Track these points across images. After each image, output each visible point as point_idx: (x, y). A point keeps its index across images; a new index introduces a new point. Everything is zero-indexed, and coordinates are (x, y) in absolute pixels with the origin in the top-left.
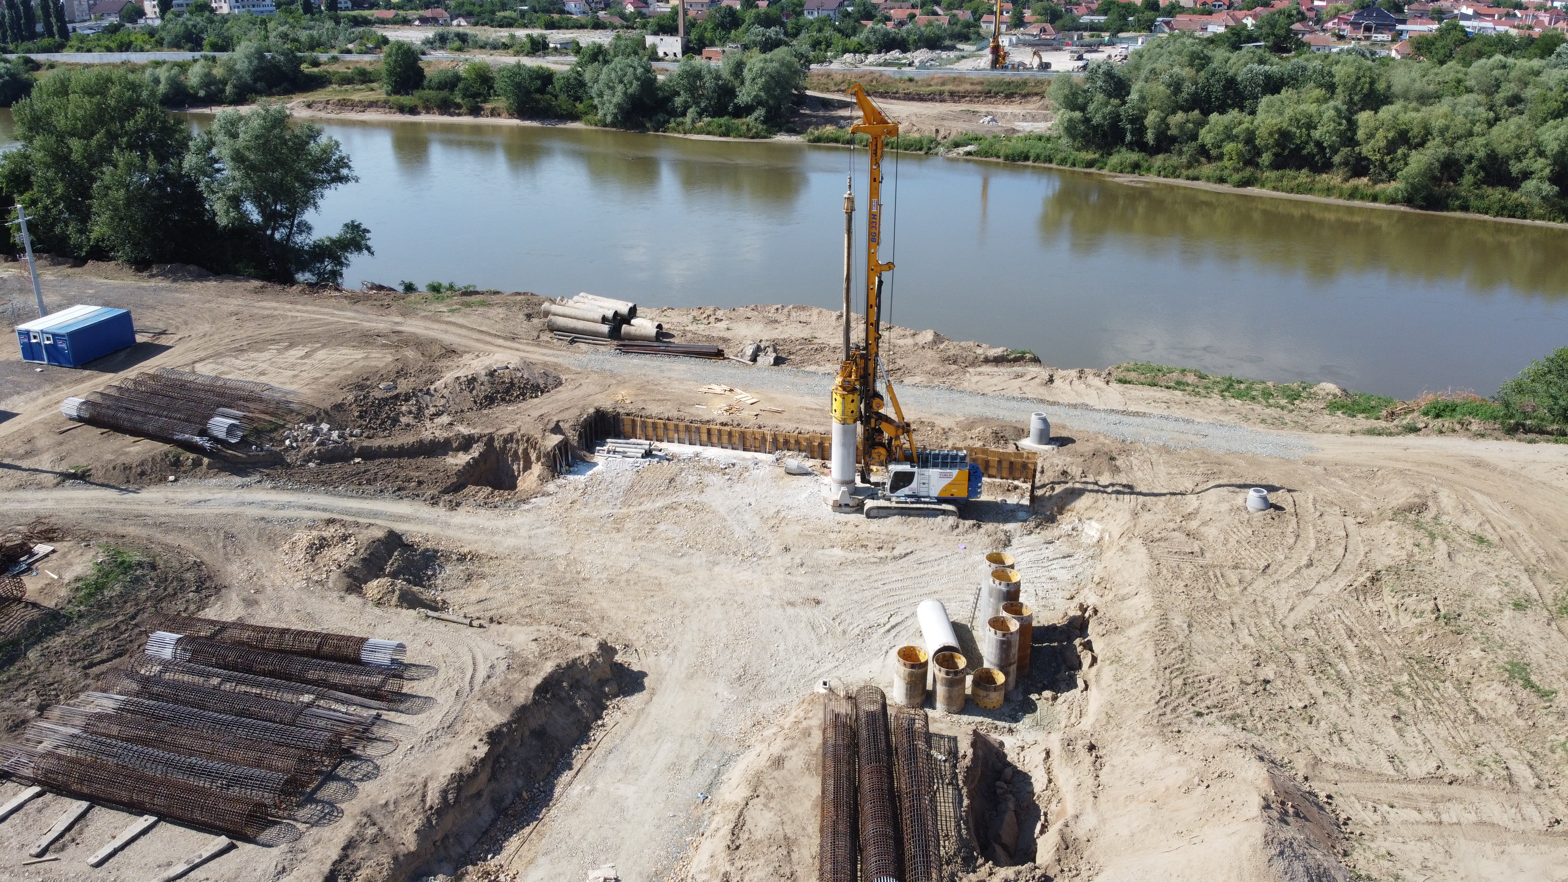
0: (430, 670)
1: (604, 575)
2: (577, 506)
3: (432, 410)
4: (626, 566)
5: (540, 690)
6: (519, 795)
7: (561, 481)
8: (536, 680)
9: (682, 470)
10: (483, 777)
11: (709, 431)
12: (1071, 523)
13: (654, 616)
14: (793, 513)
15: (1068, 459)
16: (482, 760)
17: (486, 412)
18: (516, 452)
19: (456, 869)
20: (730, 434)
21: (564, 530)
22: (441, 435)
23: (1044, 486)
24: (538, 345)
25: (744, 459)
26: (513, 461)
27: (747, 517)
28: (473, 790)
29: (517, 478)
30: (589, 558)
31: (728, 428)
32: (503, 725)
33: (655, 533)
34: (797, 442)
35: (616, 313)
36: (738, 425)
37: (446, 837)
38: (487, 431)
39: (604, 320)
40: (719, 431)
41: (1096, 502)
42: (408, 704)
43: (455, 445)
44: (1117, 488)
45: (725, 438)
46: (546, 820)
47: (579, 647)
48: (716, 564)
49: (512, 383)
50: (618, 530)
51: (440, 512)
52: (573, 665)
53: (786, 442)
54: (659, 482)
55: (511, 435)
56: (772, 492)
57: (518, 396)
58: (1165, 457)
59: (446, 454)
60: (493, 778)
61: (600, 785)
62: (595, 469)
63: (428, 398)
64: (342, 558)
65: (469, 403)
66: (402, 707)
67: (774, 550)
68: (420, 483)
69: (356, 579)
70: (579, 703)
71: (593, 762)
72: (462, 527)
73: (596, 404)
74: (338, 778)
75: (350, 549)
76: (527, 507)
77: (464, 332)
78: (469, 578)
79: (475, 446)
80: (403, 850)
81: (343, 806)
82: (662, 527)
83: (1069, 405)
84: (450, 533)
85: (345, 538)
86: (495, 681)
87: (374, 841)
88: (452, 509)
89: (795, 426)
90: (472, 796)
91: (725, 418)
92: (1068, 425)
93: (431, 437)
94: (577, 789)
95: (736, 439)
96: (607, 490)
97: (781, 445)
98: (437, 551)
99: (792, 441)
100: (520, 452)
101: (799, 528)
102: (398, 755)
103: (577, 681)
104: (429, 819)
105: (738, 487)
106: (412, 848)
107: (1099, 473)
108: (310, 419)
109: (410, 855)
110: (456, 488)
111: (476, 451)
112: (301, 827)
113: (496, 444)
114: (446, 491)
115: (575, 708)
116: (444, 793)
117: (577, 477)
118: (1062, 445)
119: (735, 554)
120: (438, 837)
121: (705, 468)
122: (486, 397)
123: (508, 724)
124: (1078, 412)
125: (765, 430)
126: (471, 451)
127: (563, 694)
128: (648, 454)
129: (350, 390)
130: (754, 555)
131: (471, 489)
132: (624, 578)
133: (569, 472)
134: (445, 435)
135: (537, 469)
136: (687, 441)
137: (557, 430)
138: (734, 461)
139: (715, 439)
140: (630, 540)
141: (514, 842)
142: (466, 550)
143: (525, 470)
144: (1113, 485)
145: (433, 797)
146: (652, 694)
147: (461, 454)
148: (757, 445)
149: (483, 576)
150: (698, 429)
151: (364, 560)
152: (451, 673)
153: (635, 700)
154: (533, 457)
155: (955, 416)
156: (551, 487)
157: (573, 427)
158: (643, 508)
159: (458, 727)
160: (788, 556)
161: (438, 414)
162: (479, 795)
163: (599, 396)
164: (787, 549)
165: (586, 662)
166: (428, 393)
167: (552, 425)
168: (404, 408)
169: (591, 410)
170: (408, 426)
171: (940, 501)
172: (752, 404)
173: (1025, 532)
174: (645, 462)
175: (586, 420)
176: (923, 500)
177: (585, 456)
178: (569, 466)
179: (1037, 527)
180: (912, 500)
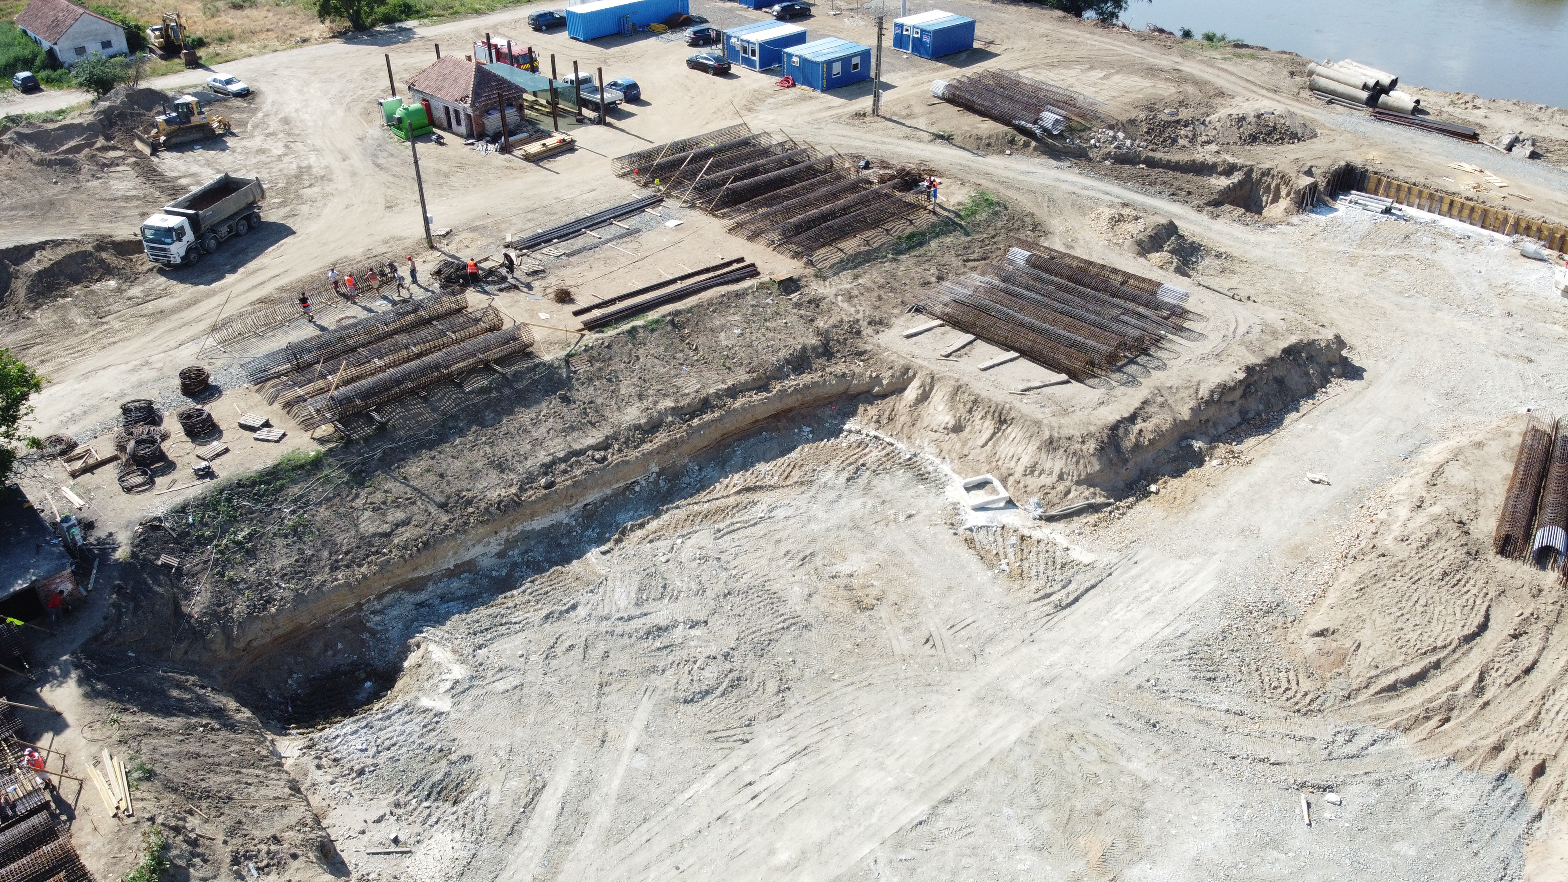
0: (1201, 317)
1: (1336, 295)
2: (1317, 239)
3: (1204, 138)
4: (1357, 293)
5: (1288, 351)
6: (1259, 415)
7: (1304, 217)
8: (1285, 344)
9: (1417, 231)
10: (1239, 393)
11: (1452, 202)
13: (1377, 334)
14: (1521, 288)
16: (1240, 381)
17: (1248, 147)
18: (1269, 186)
19: (1211, 442)
20: (1472, 209)
21: (1304, 254)
22: (1211, 159)
24: (1297, 100)
25: (1480, 235)
26: (1264, 193)
27: (1475, 281)
28: (1230, 399)
29: (1263, 208)
30: (1324, 280)
31: (1471, 204)
32: (1257, 365)
33: (1385, 274)
34: (1539, 230)
35: (1377, 83)
36: (1483, 202)
37: (1207, 421)
38: (1249, 163)
39: (1365, 87)
40: (1463, 204)
42: (1187, 334)
43: (1220, 170)
45: (1466, 212)
46: (1277, 436)
47: (1318, 333)
48: (1438, 309)
49: (1275, 128)
50: (1352, 265)
51: (1203, 218)
52: (1311, 343)
53: (1528, 228)
54: (1395, 235)
55: (1269, 170)
56: (1504, 267)
57: (1277, 140)
59: (1210, 175)
60: (1244, 396)
61: (1320, 427)
62: (1336, 214)
63: (1203, 127)
64: (1135, 232)
65: (1235, 138)
66: (1182, 334)
67: (1496, 312)
68: (1189, 193)
69: (1143, 248)
70: (1311, 371)
71: (1315, 413)
72: (1220, 233)
73: (1347, 159)
74: (1138, 364)
75: (1140, 226)
76: (1273, 230)
77: (1233, 78)
78: (1223, 271)
79: (1236, 173)
80: (1179, 417)
81: (1141, 380)
82: (1393, 271)
84: (1211, 235)
85: (1137, 218)
86: (1250, 337)
87: (1162, 405)
88: (1213, 218)
89: (1541, 214)
90: (1228, 403)
91: (1471, 193)
93: (1202, 159)
94: (1301, 425)
95: (1476, 216)
96: (1345, 232)
97: (1521, 230)
98: (1201, 246)
99: (1534, 228)
100: (1273, 186)
101: (1524, 301)
102: (1180, 361)
103: (1312, 357)
104: (1199, 405)
105: (1471, 256)
106: (1186, 418)
108: (1111, 127)
109: (1184, 422)
110: (1217, 203)
111: (1236, 177)
112: (1115, 384)
113: (1254, 176)
114: (1209, 204)
115: (1307, 374)
116: (1212, 392)
117: (1319, 216)
119: (1459, 306)
120: (1203, 418)
121: (1441, 234)
122: (1250, 135)
123: (1261, 365)
125: (1509, 213)
126: (1232, 177)
127: (1301, 362)
128: (1388, 211)
129: (1142, 110)
130: (1477, 312)
131: (1227, 207)
132: (1353, 301)
133: (1312, 211)
134: (1214, 160)
135: (1284, 203)
136: (1427, 209)
137: (1309, 173)
138: (1471, 235)
139: (1455, 212)
140: (1362, 274)
141: (1251, 442)
142: (1222, 250)
143: (1272, 203)
145: (1204, 392)
146: (1370, 384)
147: (1223, 178)
148: (1497, 225)
149: (1234, 272)
150: (1441, 198)
151: (1151, 236)
152: (1219, 323)
153: (1355, 384)
154: (1284, 192)
156: (1295, 219)
157: (1324, 174)
158: (1376, 253)
159: (1223, 357)
160: (1509, 321)
161: (1208, 143)
162: (1233, 403)
163: (1351, 153)
164: (1509, 314)
165: (1323, 345)
166: (1203, 123)
167: (1306, 168)
168: (1182, 132)
169: (1343, 163)
170: (1184, 146)
172: (1500, 187)
174: (1383, 217)
175: (1336, 170)
177: (1328, 201)
178: (1313, 206)
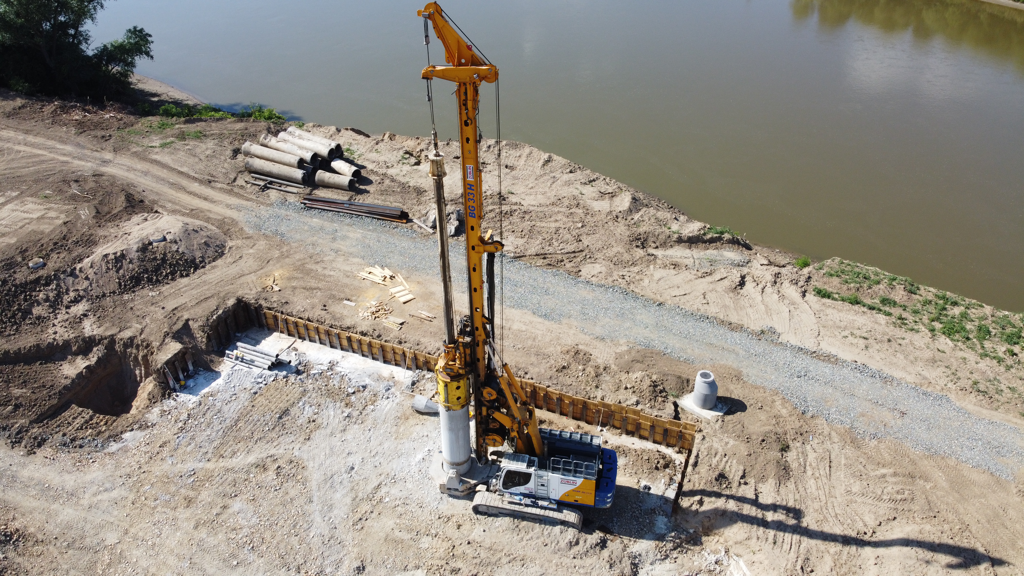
2: (165, 451)
3: (71, 296)
7: (170, 403)
9: (304, 394)
11: (349, 337)
12: (715, 552)
15: (732, 442)
17: (126, 297)
18: (136, 358)
20: (370, 345)
21: (132, 497)
22: (62, 336)
23: (692, 493)
24: (230, 192)
25: (379, 377)
26: (134, 366)
27: (338, 495)
30: (136, 556)
31: (367, 339)
33: (223, 516)
35: (315, 155)
36: (379, 336)
39: (302, 163)
40: (360, 339)
41: (748, 539)
43: (74, 348)
44: (780, 516)
45: (366, 347)
49: (164, 260)
50: (188, 504)
51: (14, 458)
53: (427, 362)
55: (132, 339)
56: (386, 445)
57: (167, 275)
58: (849, 451)
59: (64, 358)
62: (214, 384)
63: (70, 279)
65: (113, 286)
68: (16, 408)
72: (27, 485)
73: (240, 293)
76: (114, 447)
79: (95, 349)
83: (753, 333)
88: (32, 451)
89: (438, 345)
91: (366, 328)
92: (745, 371)
93: (56, 336)
95: (376, 351)
96: (209, 425)
97: (421, 364)
107: (763, 479)
110: (51, 415)
111: (96, 355)
113: (118, 347)
114: (39, 419)
117: (188, 398)
118: (729, 412)
122: (132, 278)
124: (760, 347)
125: (405, 347)
126: (91, 355)
128: (275, 366)
133: (183, 389)
135: (152, 381)
137: (182, 332)
138: (367, 381)
139: (355, 347)
143: (146, 377)
144: (774, 508)
147: (78, 360)
148: (397, 359)
150: (339, 333)
155: (617, 345)
156: (154, 413)
157: (203, 327)
158: (232, 463)
161: (76, 301)
163: (246, 282)
166: (72, 274)
167: (180, 325)
168: (41, 296)
169: (231, 302)
170: (39, 318)
171: (561, 505)
172: (404, 303)
173: (659, 556)
174: (270, 376)
175: (219, 317)
176: (540, 503)
177: (212, 361)
178: (188, 377)
179: (675, 549)
180: (528, 501)
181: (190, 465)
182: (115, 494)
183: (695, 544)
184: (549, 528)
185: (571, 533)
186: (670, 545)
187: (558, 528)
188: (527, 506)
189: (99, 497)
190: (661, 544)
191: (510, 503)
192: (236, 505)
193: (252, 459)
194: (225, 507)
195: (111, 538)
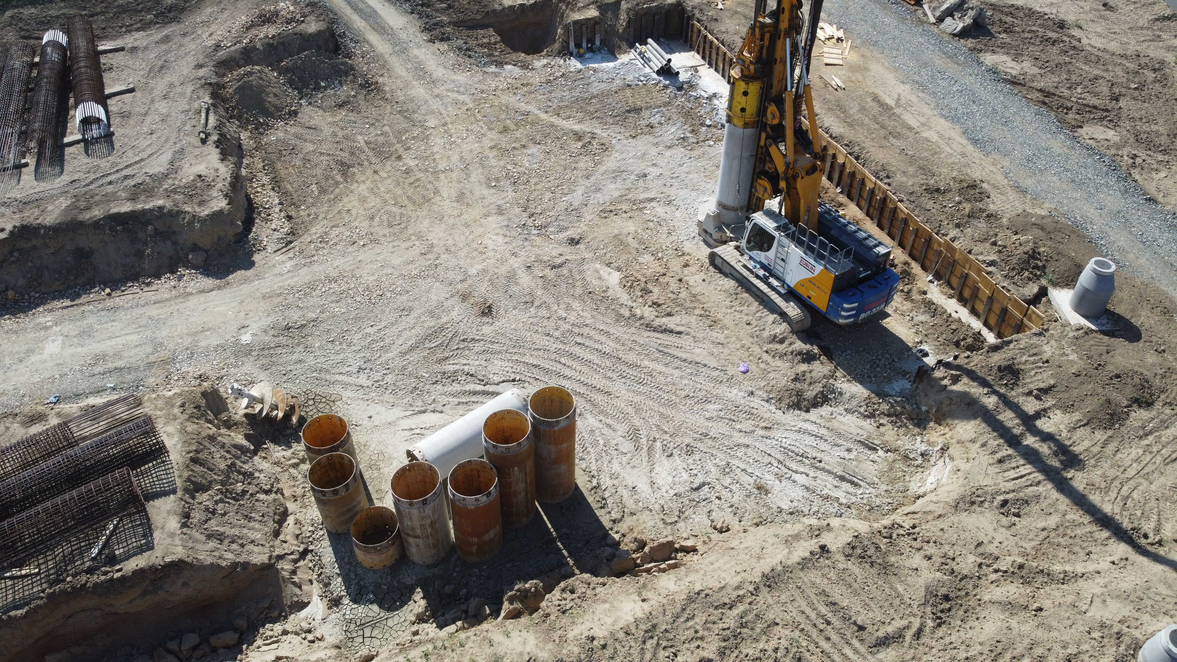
1: (414, 163)
2: (522, 90)
4: (442, 167)
7: (558, 61)
9: (666, 105)
14: (661, 210)
21: (471, 105)
23: (957, 368)
27: (612, 186)
30: (437, 141)
33: (517, 152)
41: (973, 440)
42: (51, 169)
44: (1043, 448)
47: (203, 203)
48: (500, 213)
50: (503, 131)
51: (419, 38)
52: (175, 215)
54: (621, 105)
61: (57, 328)
64: (261, 37)
67: (565, 234)
70: (149, 251)
71: (89, 307)
72: (410, 59)
75: (280, 31)
76: (492, 70)
78: (344, 104)
84: (393, 60)
85: (289, 22)
86: (108, 189)
88: (432, 40)
94: (46, 318)
96: (572, 89)
98: (353, 69)
101: (631, 229)
103: (170, 233)
105: (674, 152)
107: (1070, 408)
117: (576, 64)
119: (531, 215)
121: (688, 115)
123: (49, 229)
128: (664, 72)
130: (542, 227)
131: (486, 32)
132: (421, 176)
133: (579, 56)
140: (492, 145)
142: (380, 80)
144: (1048, 438)
146: (221, 287)
149: (354, 109)
151: (271, 45)
152: (108, 163)
153: (200, 283)
155: (1037, 205)
156: (542, 62)
157: (634, 12)
158: (560, 122)
159: (29, 207)
164: (576, 242)
165: (186, 220)
171: (791, 295)
172: (827, 65)
173: (862, 410)
174: (653, 80)
175: (649, 8)
176: (771, 280)
177: (620, 47)
178: (590, 50)
179: (889, 416)
180: (761, 273)
181: (529, 108)
182: (461, 98)
183: (918, 425)
184: (766, 312)
185: (782, 328)
186: (885, 407)
187: (772, 317)
188: (757, 277)
189: (449, 94)
190: (875, 399)
191: (745, 266)
192: (533, 149)
193: (577, 127)
194: (524, 146)
195: (431, 122)
